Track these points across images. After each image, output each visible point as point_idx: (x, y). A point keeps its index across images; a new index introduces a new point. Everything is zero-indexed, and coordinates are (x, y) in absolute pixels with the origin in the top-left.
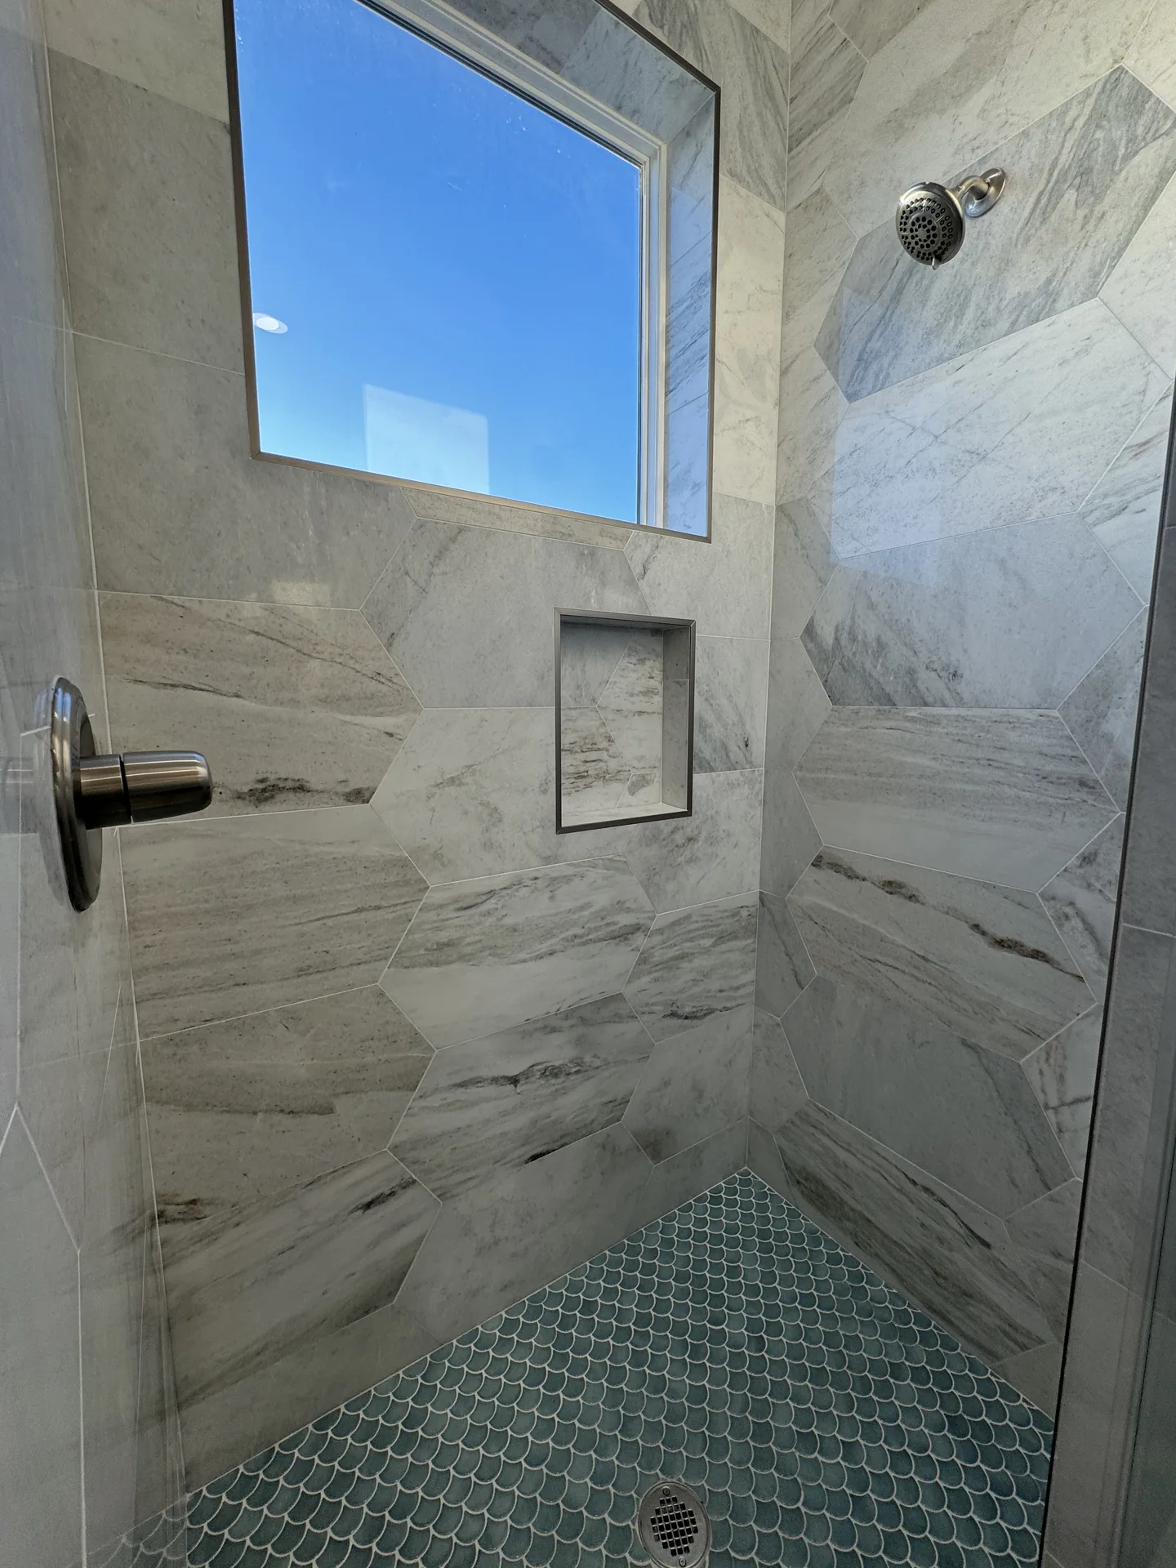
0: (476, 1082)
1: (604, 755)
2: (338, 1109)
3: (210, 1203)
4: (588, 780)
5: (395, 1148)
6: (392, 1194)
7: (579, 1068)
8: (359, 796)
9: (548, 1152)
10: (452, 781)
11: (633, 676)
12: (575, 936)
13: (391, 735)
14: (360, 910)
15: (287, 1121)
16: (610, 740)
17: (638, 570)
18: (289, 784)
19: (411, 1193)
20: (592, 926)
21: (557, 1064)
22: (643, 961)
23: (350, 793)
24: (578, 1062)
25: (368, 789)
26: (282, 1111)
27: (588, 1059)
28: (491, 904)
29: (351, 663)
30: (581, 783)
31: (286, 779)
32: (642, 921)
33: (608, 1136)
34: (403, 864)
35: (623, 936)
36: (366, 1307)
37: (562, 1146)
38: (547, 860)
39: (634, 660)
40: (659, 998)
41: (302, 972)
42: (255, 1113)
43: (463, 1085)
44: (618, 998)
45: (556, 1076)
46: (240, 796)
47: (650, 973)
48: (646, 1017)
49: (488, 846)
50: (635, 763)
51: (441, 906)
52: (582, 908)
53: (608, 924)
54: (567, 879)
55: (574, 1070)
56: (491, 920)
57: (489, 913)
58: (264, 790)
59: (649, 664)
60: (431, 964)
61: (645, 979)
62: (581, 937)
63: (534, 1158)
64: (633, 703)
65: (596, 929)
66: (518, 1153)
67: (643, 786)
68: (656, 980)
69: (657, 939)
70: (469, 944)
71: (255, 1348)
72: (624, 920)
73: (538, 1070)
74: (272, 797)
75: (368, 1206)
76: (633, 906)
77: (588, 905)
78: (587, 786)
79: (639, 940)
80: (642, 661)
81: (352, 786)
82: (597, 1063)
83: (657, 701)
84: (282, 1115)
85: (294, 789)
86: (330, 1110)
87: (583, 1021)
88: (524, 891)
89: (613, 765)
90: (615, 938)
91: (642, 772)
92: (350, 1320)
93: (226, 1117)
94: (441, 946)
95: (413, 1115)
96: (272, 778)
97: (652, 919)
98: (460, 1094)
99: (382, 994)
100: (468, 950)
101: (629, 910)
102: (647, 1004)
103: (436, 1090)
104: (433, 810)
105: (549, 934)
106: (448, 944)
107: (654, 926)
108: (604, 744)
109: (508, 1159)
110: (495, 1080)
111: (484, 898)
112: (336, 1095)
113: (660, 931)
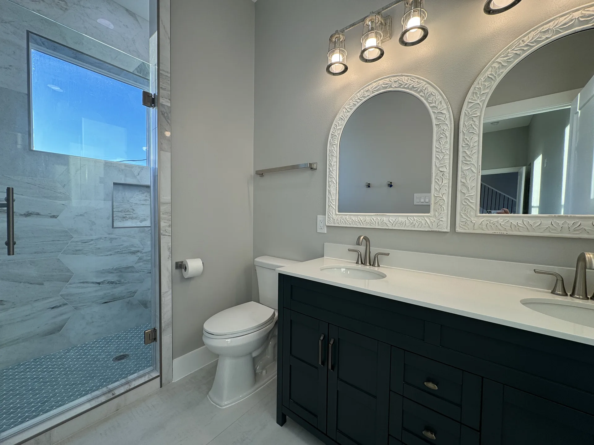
0: (87, 282)
1: (131, 213)
2: (45, 284)
3: (6, 301)
4: (126, 219)
5: (61, 295)
6: (60, 306)
7: (119, 283)
8: (54, 217)
9: (110, 302)
10: (81, 215)
11: (141, 196)
12: (118, 252)
13: (64, 205)
14: (53, 241)
15: (30, 285)
16: (133, 210)
17: (136, 173)
18: (35, 213)
19: (65, 307)
20: (124, 250)
21: (113, 281)
22: (140, 259)
23: (52, 216)
24: (120, 281)
25: (57, 215)
26: (28, 283)
27: (122, 280)
28: (92, 242)
29: (53, 190)
30: (124, 219)
31: (34, 212)
32: (140, 250)
33: (130, 300)
34: (66, 232)
35: (134, 253)
36: (51, 332)
37: (114, 301)
38: (109, 234)
39: (141, 193)
40: (145, 268)
41: (35, 253)
42: (21, 283)
43: (83, 283)
44: (132, 267)
45: (112, 284)
46: (21, 215)
47: (143, 262)
48: (141, 273)
49: (91, 230)
50: (142, 216)
51: (76, 242)
52: (120, 246)
53: (129, 250)
54: (116, 239)
55: (118, 283)
56: (91, 246)
57: (91, 244)
58: (28, 214)
59: (145, 194)
60: (73, 254)
61: (141, 264)
62: (120, 252)
63: (106, 303)
64: (141, 202)
65: (125, 250)
66: (100, 301)
67: (144, 221)
68: (144, 264)
69: (144, 254)
70: (85, 251)
71: (17, 338)
72: (133, 249)
73: (107, 282)
74: (30, 215)
75: (53, 308)
76: (137, 246)
77: (122, 245)
78: (126, 220)
79: (139, 254)
80: (143, 193)
81: (52, 214)
82: (126, 282)
83: (148, 202)
84: (28, 284)
85: (36, 214)
86: (43, 284)
87: (121, 271)
88: (102, 240)
89: (134, 216)
90: (131, 253)
91: (144, 218)
92: (46, 335)
93: (12, 283)
94: (77, 250)
95: (67, 288)
96: (30, 212)
97: (143, 249)
98: (82, 285)
99: (59, 260)
100: (84, 252)
101: (135, 247)
102: (142, 270)
103: (74, 283)
104: (75, 221)
105: (110, 250)
106: (79, 250)
107: (143, 251)
108: (132, 211)
109: (97, 302)
110: (93, 283)
111: (90, 241)
112: (44, 281)
113: (145, 253)
